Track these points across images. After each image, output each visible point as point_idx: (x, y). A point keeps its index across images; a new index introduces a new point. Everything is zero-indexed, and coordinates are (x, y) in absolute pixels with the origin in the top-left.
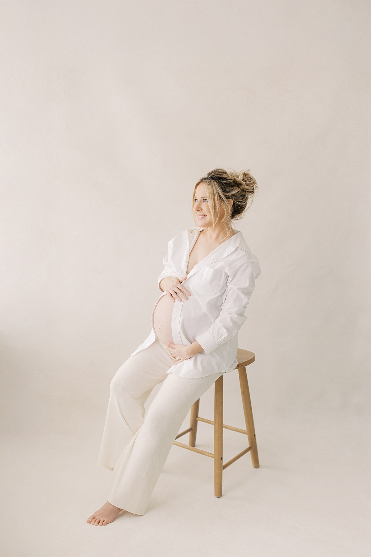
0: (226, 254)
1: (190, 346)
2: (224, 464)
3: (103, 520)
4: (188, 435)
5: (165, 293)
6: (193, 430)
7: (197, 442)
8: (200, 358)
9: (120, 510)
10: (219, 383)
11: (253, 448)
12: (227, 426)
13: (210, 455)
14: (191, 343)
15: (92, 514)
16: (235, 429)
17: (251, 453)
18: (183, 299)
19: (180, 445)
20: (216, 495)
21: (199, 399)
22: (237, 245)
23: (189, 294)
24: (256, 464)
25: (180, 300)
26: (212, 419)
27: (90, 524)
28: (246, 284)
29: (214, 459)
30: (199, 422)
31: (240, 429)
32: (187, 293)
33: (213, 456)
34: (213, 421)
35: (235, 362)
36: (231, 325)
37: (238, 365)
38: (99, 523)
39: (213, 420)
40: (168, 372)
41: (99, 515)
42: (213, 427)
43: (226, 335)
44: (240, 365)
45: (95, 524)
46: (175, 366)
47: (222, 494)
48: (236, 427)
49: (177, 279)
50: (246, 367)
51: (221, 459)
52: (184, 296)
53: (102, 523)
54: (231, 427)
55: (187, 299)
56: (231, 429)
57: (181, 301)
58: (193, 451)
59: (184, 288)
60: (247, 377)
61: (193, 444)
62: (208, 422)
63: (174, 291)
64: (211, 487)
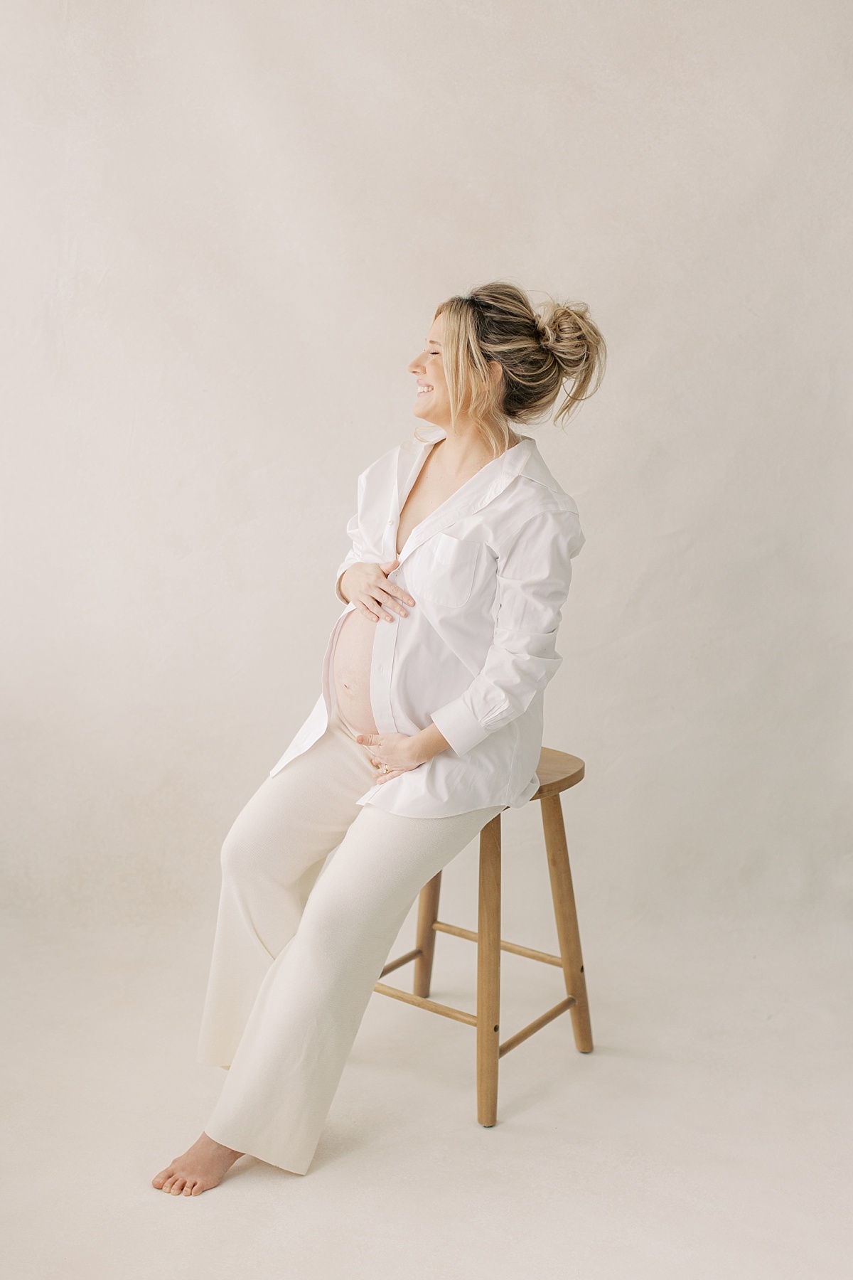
0: (491, 495)
1: (418, 737)
2: (502, 1041)
3: (193, 1182)
4: (412, 966)
5: (351, 607)
6: (424, 954)
7: (434, 986)
8: (443, 766)
9: (236, 1155)
10: (492, 833)
11: (577, 1001)
12: (509, 945)
13: (468, 1019)
14: (422, 728)
15: (165, 1165)
16: (531, 953)
17: (573, 1014)
18: (397, 617)
19: (391, 991)
20: (480, 1121)
21: (441, 871)
22: (518, 471)
23: (411, 603)
24: (586, 1043)
25: (389, 619)
26: (474, 927)
27: (159, 1191)
28: (544, 573)
29: (478, 1028)
30: (438, 934)
31: (543, 953)
32: (405, 600)
33: (474, 1021)
34: (475, 933)
35: (532, 781)
36: (517, 680)
37: (541, 790)
38: (182, 1189)
39: (476, 930)
40: (361, 802)
41: (183, 1169)
42: (473, 947)
43: (505, 706)
44: (545, 790)
45: (172, 1191)
46: (378, 786)
47: (498, 1119)
48: (533, 949)
49: (378, 566)
50: (560, 793)
51: (496, 1029)
52: (398, 609)
53: (189, 1190)
54: (522, 947)
55: (406, 615)
56: (520, 953)
57: (392, 620)
58: (423, 1008)
59: (397, 588)
60: (562, 819)
61: (424, 989)
62: (462, 934)
63: (373, 598)
64: (470, 1102)
